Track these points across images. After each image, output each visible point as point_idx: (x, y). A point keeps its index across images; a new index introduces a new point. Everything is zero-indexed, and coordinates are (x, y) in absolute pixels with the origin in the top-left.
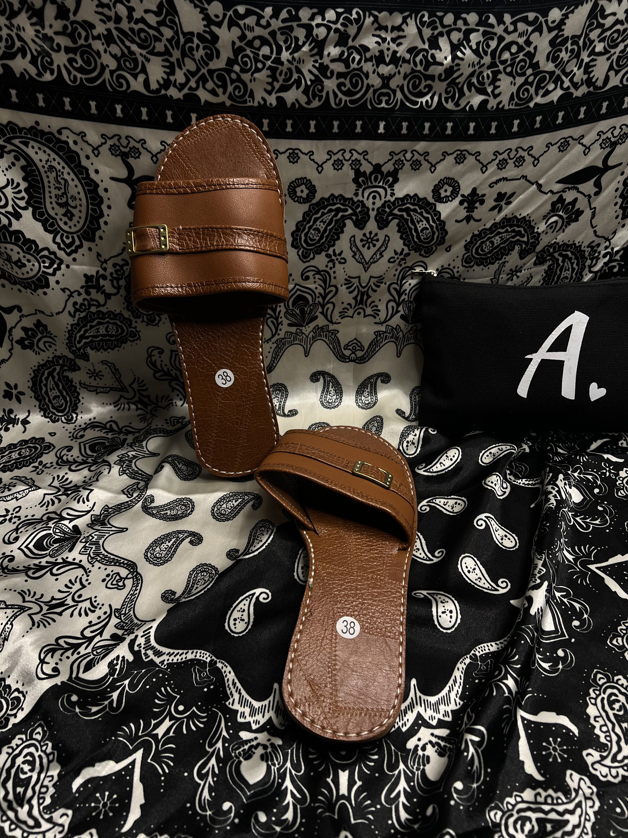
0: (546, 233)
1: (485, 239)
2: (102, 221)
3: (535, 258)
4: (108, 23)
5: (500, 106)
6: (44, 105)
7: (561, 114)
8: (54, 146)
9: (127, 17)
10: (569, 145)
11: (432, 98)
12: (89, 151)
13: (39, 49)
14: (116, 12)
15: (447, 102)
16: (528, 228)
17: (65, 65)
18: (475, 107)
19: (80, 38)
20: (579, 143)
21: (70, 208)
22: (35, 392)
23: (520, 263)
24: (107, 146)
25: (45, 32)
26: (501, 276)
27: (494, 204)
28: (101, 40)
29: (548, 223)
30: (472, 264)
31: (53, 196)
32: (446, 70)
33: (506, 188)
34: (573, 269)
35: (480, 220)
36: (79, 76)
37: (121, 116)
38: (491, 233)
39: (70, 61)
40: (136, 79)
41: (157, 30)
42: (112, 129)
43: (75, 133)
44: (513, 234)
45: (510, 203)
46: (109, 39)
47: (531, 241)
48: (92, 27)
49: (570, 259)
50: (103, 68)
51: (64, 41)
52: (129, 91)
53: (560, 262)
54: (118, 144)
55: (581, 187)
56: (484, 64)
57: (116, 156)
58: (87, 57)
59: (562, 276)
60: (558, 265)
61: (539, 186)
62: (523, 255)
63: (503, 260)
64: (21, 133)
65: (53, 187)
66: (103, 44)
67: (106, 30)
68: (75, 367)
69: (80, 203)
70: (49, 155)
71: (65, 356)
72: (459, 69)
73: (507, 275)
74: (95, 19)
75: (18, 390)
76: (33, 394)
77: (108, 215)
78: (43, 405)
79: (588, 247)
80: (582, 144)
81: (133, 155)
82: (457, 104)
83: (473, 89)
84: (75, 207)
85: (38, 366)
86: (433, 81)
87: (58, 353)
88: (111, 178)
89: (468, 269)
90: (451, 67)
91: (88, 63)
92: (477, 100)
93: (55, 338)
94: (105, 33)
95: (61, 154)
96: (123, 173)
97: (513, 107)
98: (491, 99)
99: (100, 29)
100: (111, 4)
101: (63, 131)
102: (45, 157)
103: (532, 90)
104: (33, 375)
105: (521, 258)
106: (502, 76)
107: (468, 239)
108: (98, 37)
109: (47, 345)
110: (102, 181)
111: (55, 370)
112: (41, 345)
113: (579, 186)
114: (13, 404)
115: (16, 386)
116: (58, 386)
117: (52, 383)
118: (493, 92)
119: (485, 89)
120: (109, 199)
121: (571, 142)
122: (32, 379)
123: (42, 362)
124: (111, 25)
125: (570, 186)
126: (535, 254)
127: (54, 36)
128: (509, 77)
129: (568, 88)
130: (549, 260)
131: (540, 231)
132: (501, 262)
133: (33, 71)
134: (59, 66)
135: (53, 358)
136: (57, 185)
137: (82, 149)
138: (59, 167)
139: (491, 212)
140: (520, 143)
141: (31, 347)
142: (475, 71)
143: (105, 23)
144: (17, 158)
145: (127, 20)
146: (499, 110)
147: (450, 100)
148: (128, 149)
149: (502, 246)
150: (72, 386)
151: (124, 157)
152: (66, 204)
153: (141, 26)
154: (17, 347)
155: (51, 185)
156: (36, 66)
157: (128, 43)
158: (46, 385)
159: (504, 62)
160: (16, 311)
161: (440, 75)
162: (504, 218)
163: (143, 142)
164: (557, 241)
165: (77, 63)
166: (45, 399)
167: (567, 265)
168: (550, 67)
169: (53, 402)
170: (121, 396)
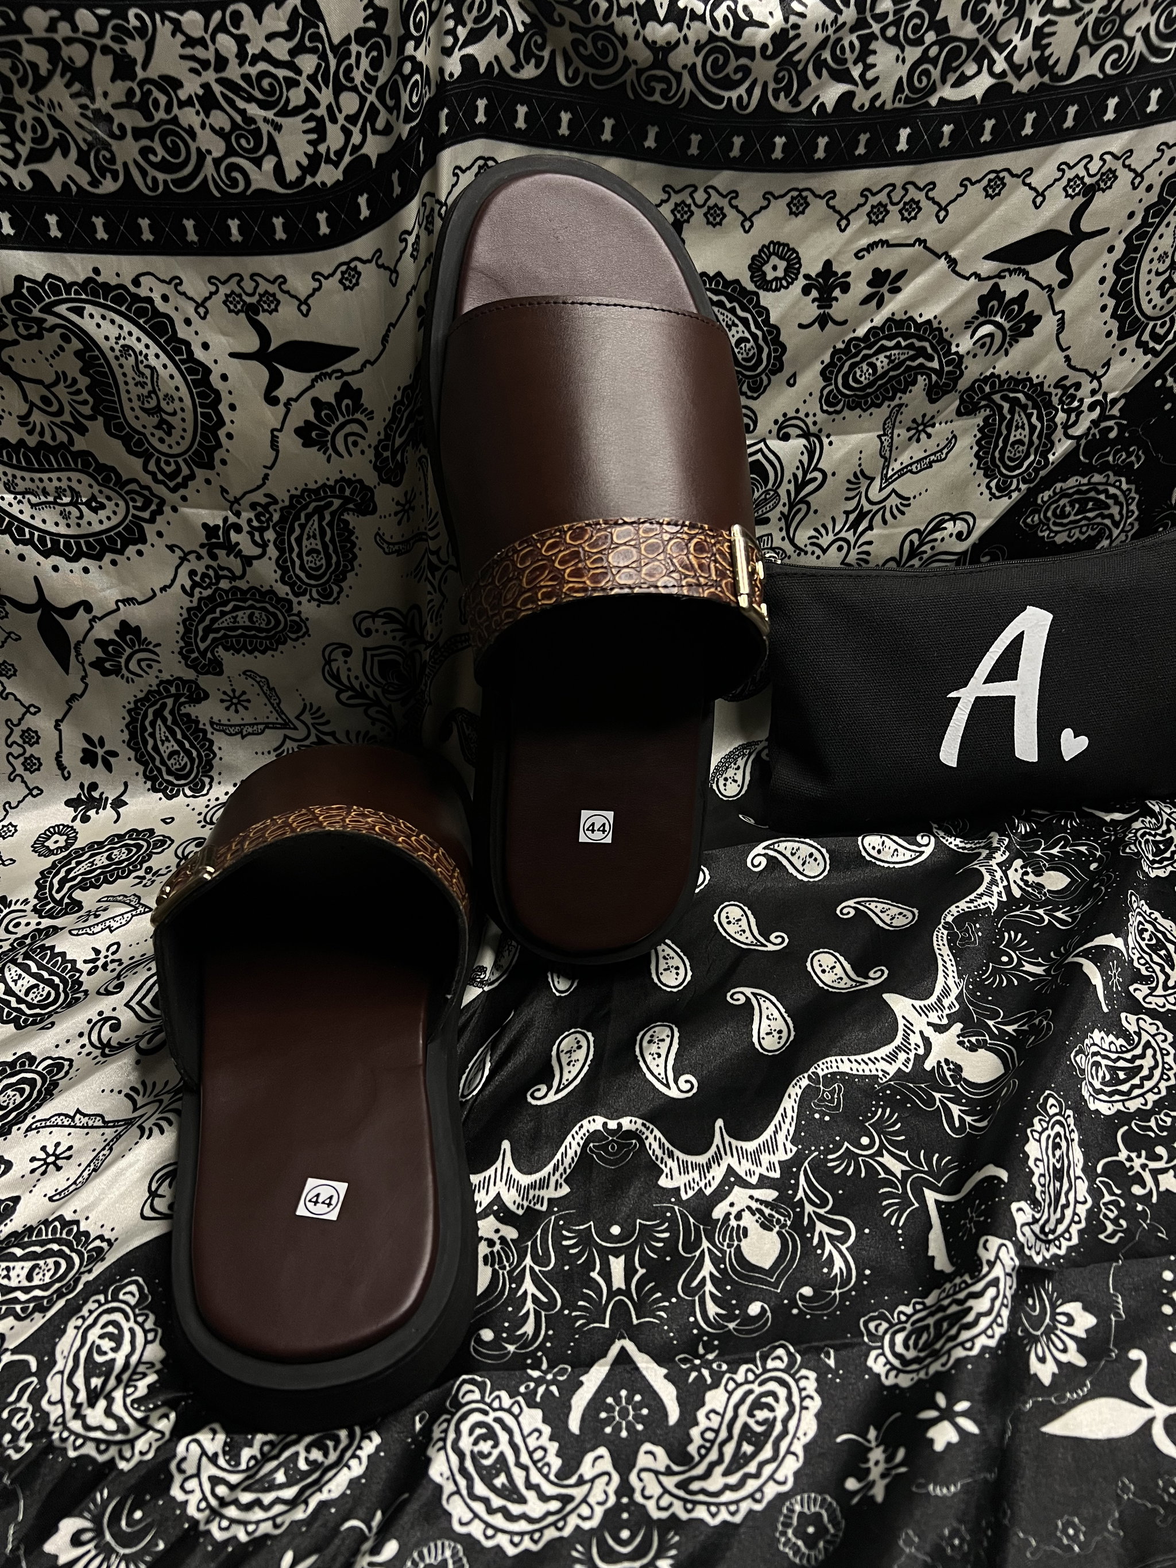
0: (975, 356)
1: (858, 359)
2: (222, 433)
3: (957, 402)
4: (204, 73)
5: (878, 104)
6: (106, 237)
7: (989, 124)
8: (129, 309)
9: (237, 56)
10: (1004, 185)
11: (750, 91)
12: (190, 309)
13: (89, 138)
14: (217, 50)
15: (777, 98)
16: (939, 343)
17: (135, 162)
18: (829, 108)
19: (157, 108)
20: (1025, 184)
21: (165, 416)
22: (136, 750)
23: (931, 409)
24: (221, 296)
25: (96, 106)
26: (896, 432)
27: (869, 290)
28: (193, 106)
29: (976, 337)
30: (838, 408)
31: (135, 398)
32: (774, 37)
33: (889, 260)
34: (1032, 428)
35: (845, 322)
36: (161, 177)
37: (240, 239)
38: (869, 347)
39: (145, 152)
40: (260, 168)
41: (291, 66)
42: (225, 265)
43: (163, 281)
44: (911, 353)
45: (898, 290)
46: (207, 102)
47: (946, 369)
48: (177, 84)
49: (1024, 408)
50: (201, 156)
51: (131, 119)
52: (249, 192)
53: (1005, 411)
54: (238, 290)
55: (1032, 269)
56: (844, 24)
57: (237, 313)
58: (172, 141)
59: (1012, 439)
60: (1003, 418)
61: (952, 262)
62: (934, 394)
63: (897, 401)
64: (68, 293)
65: (131, 382)
66: (198, 113)
67: (202, 86)
68: (199, 694)
69: (182, 405)
70: (121, 327)
71: (179, 679)
72: (798, 36)
73: (908, 430)
74: (180, 70)
75: (106, 748)
76: (132, 754)
77: (232, 422)
78: (152, 771)
79: (1056, 386)
80: (1029, 185)
81: (266, 306)
82: (795, 102)
83: (824, 71)
84: (174, 413)
85: (136, 702)
86: (752, 58)
87: (166, 676)
88: (233, 355)
89: (834, 416)
90: (784, 31)
91: (174, 151)
92: (831, 93)
93: (156, 650)
94: (201, 92)
95: (141, 321)
96: (251, 343)
97: (901, 105)
98: (860, 90)
99: (192, 86)
100: (207, 37)
101: (142, 279)
102: (113, 332)
103: (936, 74)
104: (128, 719)
105: (932, 401)
106: (877, 45)
107: (827, 360)
108: (189, 102)
109: (143, 664)
110: (216, 362)
111: (164, 705)
112: (133, 666)
113: (1028, 268)
114: (98, 774)
115: (102, 742)
116: (173, 734)
117: (163, 729)
118: (862, 76)
119: (848, 70)
120: (230, 393)
121: (1008, 179)
122: (127, 726)
123: (140, 695)
124: (210, 76)
125: (1012, 267)
126: (957, 395)
127: (112, 112)
128: (892, 47)
129: (1003, 74)
130: (985, 406)
131: (962, 350)
132: (893, 404)
133: (83, 178)
134: (125, 165)
135: (158, 686)
136: (138, 379)
137: (176, 309)
138: (139, 347)
139: (864, 307)
140: (913, 173)
141: (116, 671)
142: (828, 38)
143: (199, 74)
144: (65, 338)
145: (237, 61)
146: (875, 110)
147: (782, 94)
148: (257, 297)
149: (891, 374)
150: (198, 730)
151: (251, 311)
152: (158, 409)
153: (262, 66)
154: (94, 674)
155: (129, 379)
156: (87, 167)
157: (241, 104)
158: (153, 735)
159: (881, 17)
160: (81, 610)
161: (765, 47)
162: (888, 320)
163: (281, 280)
164: (996, 372)
165: (156, 155)
166: (153, 760)
167: (1020, 418)
168: (969, 30)
169: (169, 763)
170: (286, 737)
